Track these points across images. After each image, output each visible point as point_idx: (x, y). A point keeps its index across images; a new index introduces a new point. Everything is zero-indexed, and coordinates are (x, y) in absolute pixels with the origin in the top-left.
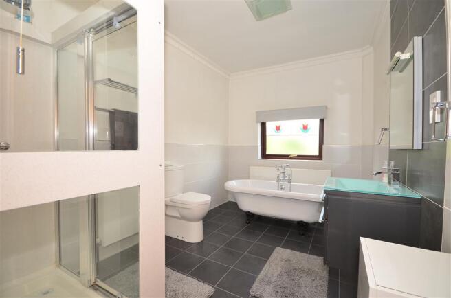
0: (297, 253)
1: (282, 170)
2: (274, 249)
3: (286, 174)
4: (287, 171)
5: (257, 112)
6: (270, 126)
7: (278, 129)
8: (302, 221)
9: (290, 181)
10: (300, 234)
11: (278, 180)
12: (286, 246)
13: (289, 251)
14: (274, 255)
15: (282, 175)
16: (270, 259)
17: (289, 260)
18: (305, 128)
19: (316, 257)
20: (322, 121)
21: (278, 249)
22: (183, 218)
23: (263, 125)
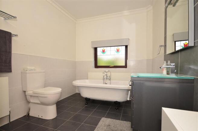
0: (114, 120)
1: (106, 74)
2: (100, 119)
3: (108, 76)
4: (109, 74)
5: (92, 42)
6: (99, 50)
7: (103, 51)
8: (117, 101)
9: (110, 79)
10: (116, 109)
11: (104, 79)
12: (108, 117)
13: (109, 119)
14: (101, 123)
15: (106, 76)
16: (98, 126)
17: (109, 125)
18: (118, 51)
19: (125, 122)
20: (126, 47)
21: (103, 119)
22: (43, 104)
23: (96, 49)
